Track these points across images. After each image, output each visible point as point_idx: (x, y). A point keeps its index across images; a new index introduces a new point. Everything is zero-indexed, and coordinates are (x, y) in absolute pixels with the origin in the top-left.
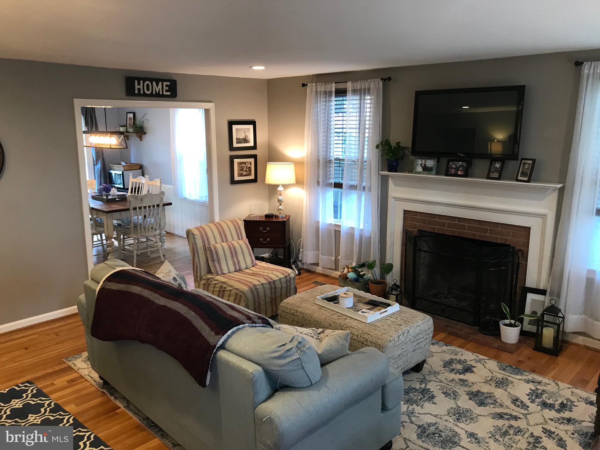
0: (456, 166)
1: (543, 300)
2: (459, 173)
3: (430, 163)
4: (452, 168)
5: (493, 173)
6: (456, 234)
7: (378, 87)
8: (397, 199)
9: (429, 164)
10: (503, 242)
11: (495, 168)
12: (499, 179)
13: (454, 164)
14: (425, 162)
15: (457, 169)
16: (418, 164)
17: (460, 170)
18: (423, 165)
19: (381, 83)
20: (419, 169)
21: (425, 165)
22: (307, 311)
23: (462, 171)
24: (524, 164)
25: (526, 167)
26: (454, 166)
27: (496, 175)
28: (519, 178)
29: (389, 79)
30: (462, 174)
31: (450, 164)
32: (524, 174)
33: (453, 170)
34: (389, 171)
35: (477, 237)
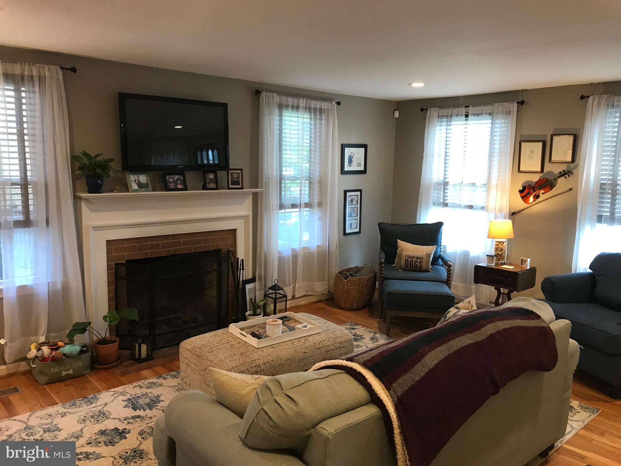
0: (174, 180)
1: (253, 286)
2: (179, 187)
3: (143, 178)
4: (171, 182)
5: (209, 183)
6: (172, 253)
7: (57, 77)
8: (96, 228)
9: (143, 180)
10: (215, 248)
11: (210, 179)
12: (217, 189)
13: (171, 177)
14: (138, 177)
15: (175, 183)
16: (132, 181)
17: (179, 184)
18: (137, 181)
19: (60, 73)
20: (135, 186)
21: (139, 181)
22: (270, 358)
23: (181, 184)
24: (232, 173)
25: (236, 176)
26: (171, 180)
27: (213, 185)
28: (231, 186)
29: (74, 70)
30: (182, 187)
31: (167, 178)
32: (234, 183)
33: (172, 184)
34: (90, 193)
35: (193, 250)
